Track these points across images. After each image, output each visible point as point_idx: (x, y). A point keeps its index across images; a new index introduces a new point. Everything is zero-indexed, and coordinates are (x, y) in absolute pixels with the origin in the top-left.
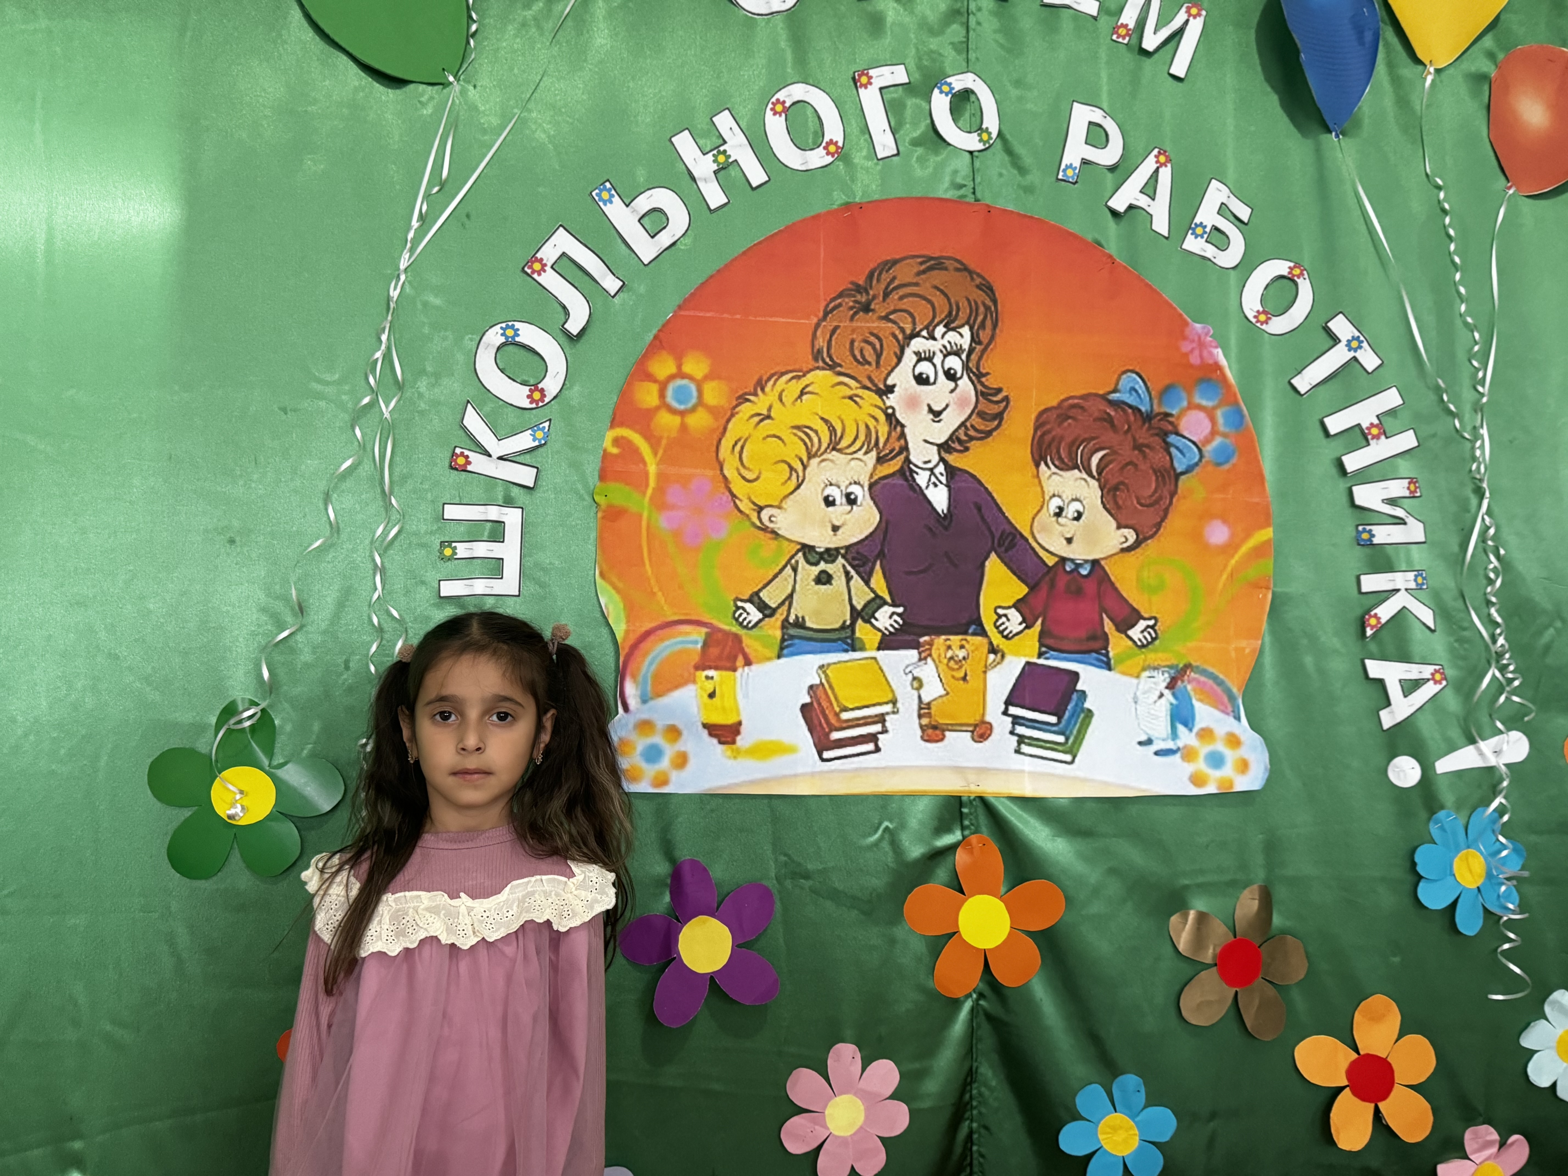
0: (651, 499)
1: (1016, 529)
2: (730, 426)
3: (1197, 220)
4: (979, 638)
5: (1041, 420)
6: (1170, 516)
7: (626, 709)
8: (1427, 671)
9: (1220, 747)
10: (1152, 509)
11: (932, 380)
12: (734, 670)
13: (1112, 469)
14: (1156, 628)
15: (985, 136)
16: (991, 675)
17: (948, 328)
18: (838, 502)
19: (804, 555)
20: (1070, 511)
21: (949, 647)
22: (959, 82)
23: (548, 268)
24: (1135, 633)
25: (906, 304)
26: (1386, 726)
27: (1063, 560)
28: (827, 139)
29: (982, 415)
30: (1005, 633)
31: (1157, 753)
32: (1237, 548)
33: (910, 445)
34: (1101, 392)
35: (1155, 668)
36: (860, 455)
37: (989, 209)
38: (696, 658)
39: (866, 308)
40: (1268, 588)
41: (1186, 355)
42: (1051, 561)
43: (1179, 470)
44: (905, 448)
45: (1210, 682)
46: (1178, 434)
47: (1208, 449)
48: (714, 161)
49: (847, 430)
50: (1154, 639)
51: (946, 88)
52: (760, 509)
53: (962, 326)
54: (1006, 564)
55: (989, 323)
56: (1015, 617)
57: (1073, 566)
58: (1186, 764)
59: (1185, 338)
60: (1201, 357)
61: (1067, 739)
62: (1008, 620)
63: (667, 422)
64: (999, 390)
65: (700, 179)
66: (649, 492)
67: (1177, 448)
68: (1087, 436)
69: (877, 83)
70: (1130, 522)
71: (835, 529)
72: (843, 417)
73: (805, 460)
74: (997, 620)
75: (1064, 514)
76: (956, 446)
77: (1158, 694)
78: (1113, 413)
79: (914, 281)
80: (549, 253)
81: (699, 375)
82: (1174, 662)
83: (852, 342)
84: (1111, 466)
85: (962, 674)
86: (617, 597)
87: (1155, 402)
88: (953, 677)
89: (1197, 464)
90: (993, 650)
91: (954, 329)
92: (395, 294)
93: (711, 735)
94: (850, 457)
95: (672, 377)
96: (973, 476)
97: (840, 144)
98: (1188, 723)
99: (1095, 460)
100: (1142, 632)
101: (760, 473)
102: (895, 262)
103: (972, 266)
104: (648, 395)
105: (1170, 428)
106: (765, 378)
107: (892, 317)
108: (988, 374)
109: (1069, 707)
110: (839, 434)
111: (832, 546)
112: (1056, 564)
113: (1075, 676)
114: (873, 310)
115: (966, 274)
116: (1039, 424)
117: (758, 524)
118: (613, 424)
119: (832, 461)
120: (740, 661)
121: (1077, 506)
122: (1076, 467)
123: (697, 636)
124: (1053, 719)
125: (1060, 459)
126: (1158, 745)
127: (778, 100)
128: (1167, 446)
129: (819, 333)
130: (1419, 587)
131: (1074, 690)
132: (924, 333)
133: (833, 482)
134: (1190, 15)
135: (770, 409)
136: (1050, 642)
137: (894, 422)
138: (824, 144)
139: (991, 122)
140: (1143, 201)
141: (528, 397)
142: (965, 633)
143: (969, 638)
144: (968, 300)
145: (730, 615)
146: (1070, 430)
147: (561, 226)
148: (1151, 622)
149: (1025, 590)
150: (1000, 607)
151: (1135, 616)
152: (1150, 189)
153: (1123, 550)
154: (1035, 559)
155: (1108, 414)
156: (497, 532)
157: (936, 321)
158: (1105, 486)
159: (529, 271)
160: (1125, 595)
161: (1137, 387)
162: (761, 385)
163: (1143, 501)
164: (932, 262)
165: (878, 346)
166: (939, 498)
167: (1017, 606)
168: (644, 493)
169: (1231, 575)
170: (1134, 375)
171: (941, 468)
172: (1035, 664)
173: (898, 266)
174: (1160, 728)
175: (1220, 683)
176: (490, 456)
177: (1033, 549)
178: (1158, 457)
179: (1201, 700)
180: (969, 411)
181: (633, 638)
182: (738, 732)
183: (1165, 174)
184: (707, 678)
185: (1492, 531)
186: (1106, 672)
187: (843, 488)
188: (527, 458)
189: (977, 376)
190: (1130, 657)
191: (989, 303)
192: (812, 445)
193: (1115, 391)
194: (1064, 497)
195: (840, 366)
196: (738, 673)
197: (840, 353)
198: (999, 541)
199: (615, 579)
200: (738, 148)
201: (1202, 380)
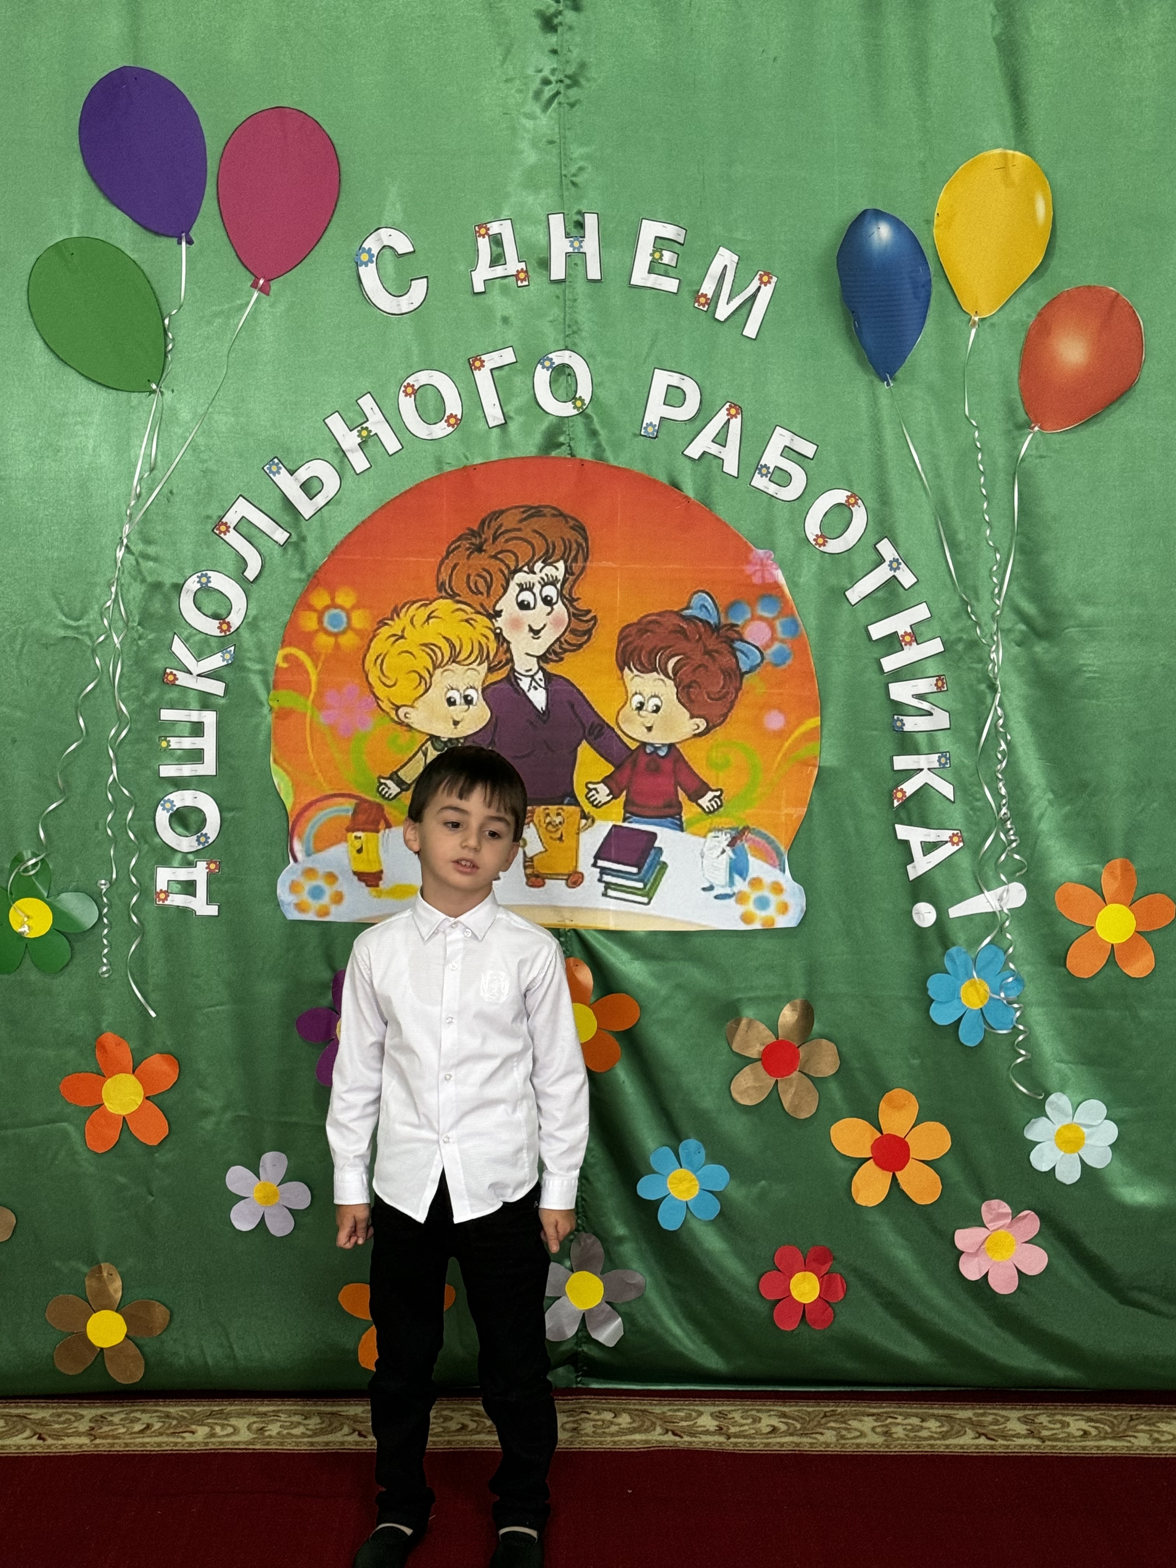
0: (313, 701)
1: (604, 721)
2: (372, 645)
3: (762, 463)
4: (573, 807)
5: (624, 634)
6: (735, 708)
7: (295, 860)
8: (945, 835)
9: (766, 893)
10: (720, 702)
11: (532, 605)
12: (378, 831)
13: (686, 670)
14: (722, 798)
15: (579, 403)
17: (546, 563)
18: (458, 702)
19: (432, 744)
20: (650, 705)
21: (548, 815)
22: (559, 358)
23: (231, 530)
24: (704, 802)
25: (510, 546)
26: (911, 878)
27: (644, 744)
28: (448, 414)
29: (574, 632)
30: (595, 803)
31: (716, 897)
32: (792, 732)
33: (515, 658)
34: (676, 609)
35: (719, 830)
36: (474, 665)
37: (582, 462)
38: (347, 823)
39: (480, 549)
40: (814, 766)
41: (749, 576)
42: (633, 746)
43: (744, 670)
44: (511, 660)
45: (763, 842)
46: (743, 640)
47: (768, 653)
48: (359, 436)
49: (464, 647)
50: (719, 807)
51: (547, 364)
52: (397, 708)
53: (558, 561)
54: (595, 749)
55: (580, 557)
56: (603, 790)
57: (652, 749)
58: (739, 906)
59: (749, 562)
60: (763, 577)
61: (645, 885)
62: (598, 792)
63: (324, 641)
64: (589, 612)
65: (349, 450)
66: (312, 696)
67: (742, 652)
68: (664, 645)
69: (488, 365)
70: (702, 713)
71: (456, 723)
72: (461, 636)
73: (431, 669)
74: (588, 793)
75: (645, 708)
76: (553, 657)
77: (720, 850)
78: (685, 626)
79: (517, 526)
80: (232, 518)
81: (348, 605)
82: (735, 825)
83: (469, 576)
84: (685, 668)
85: (559, 836)
86: (287, 778)
87: (722, 616)
88: (551, 838)
89: (759, 665)
90: (584, 816)
91: (551, 564)
92: (120, 555)
93: (360, 879)
94: (466, 667)
95: (327, 608)
96: (567, 681)
97: (459, 417)
98: (743, 874)
99: (671, 664)
100: (710, 801)
101: (397, 680)
102: (502, 512)
103: (566, 512)
104: (309, 622)
105: (736, 636)
106: (400, 606)
107: (499, 556)
108: (578, 599)
109: (648, 861)
110: (458, 650)
111: (454, 737)
112: (638, 748)
113: (654, 836)
114: (485, 551)
115: (561, 518)
116: (623, 636)
117: (396, 719)
118: (284, 643)
119: (452, 671)
120: (382, 824)
121: (656, 701)
122: (655, 670)
123: (349, 806)
124: (634, 870)
125: (641, 664)
126: (717, 891)
127: (408, 384)
128: (733, 651)
129: (443, 569)
130: (943, 766)
131: (652, 847)
132: (526, 569)
133: (454, 687)
134: (762, 282)
135: (403, 631)
136: (634, 809)
137: (501, 640)
138: (445, 418)
140: (714, 449)
141: (219, 628)
142: (562, 803)
143: (564, 807)
144: (563, 539)
145: (375, 790)
146: (648, 641)
147: (241, 495)
148: (718, 793)
149: (613, 769)
150: (590, 783)
151: (705, 788)
152: (721, 439)
153: (695, 736)
154: (620, 745)
155: (682, 627)
156: (197, 729)
157: (535, 558)
158: (679, 685)
159: (217, 532)
160: (696, 771)
161: (706, 604)
162: (396, 612)
163: (713, 696)
164: (533, 511)
165: (489, 579)
166: (539, 698)
167: (605, 781)
168: (308, 697)
169: (785, 755)
170: (704, 595)
171: (540, 675)
172: (621, 827)
173: (504, 515)
174: (720, 877)
175: (770, 842)
176: (191, 674)
177: (618, 736)
178: (726, 660)
179: (754, 856)
180: (563, 630)
181: (298, 808)
182: (380, 879)
183: (736, 423)
184: (356, 837)
185: (1001, 722)
186: (679, 833)
187: (462, 691)
188: (219, 675)
189: (569, 600)
190: (698, 821)
191: (581, 540)
192: (437, 659)
193: (688, 608)
194: (645, 694)
195: (459, 595)
196: (380, 834)
197: (459, 584)
198: (589, 732)
199: (285, 764)
200: (377, 424)
201: (763, 596)
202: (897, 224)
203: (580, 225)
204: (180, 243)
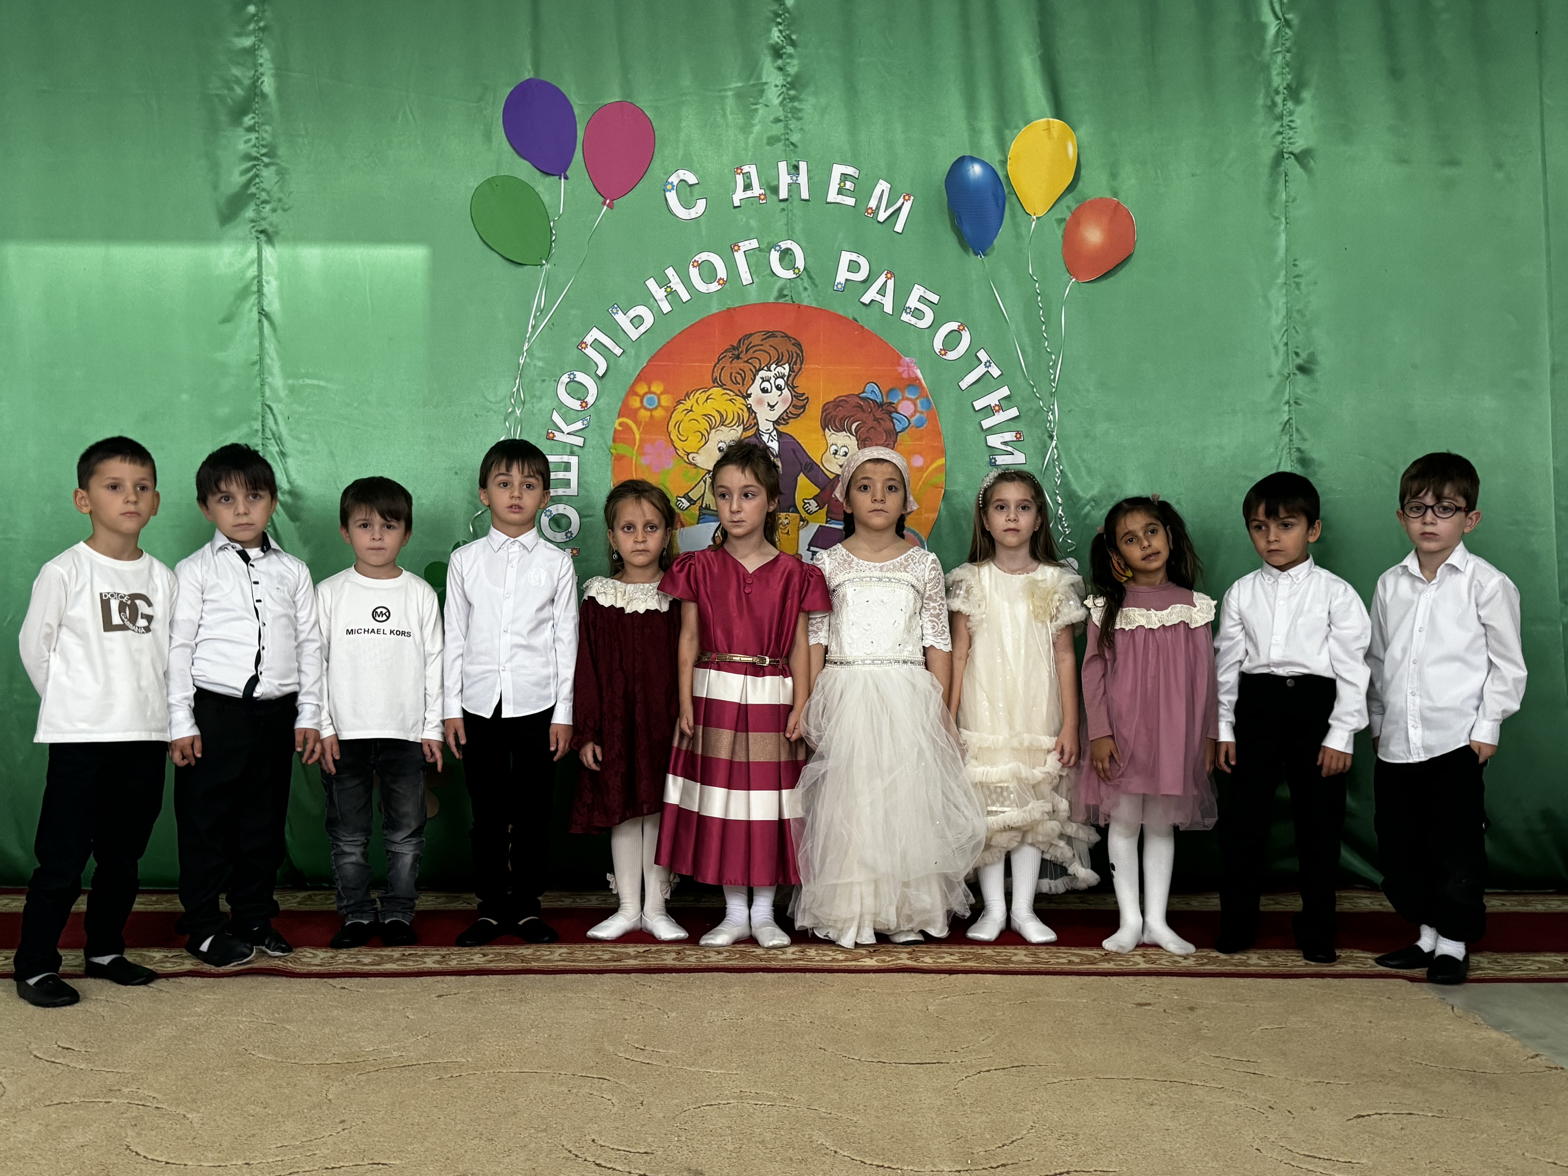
0: (637, 451)
1: (813, 461)
2: (673, 415)
3: (907, 306)
4: (796, 514)
11: (769, 390)
13: (863, 431)
15: (797, 271)
16: (802, 532)
17: (778, 365)
18: (725, 450)
19: (709, 475)
20: (842, 452)
22: (784, 245)
23: (589, 346)
25: (757, 355)
27: (838, 475)
28: (718, 278)
29: (794, 406)
30: (809, 512)
32: (927, 468)
33: (759, 422)
34: (856, 393)
36: (735, 427)
37: (800, 306)
39: (738, 357)
41: (901, 374)
42: (831, 476)
43: (898, 430)
44: (757, 424)
46: (897, 413)
48: (665, 291)
49: (729, 416)
51: (778, 248)
52: (688, 454)
53: (785, 364)
54: (808, 478)
55: (798, 361)
56: (814, 503)
59: (900, 365)
60: (909, 374)
62: (810, 505)
63: (644, 414)
64: (804, 394)
65: (659, 300)
66: (636, 447)
67: (897, 420)
68: (849, 415)
69: (743, 249)
72: (727, 409)
73: (709, 430)
74: (804, 506)
75: (838, 453)
76: (782, 422)
78: (862, 403)
79: (761, 343)
80: (589, 339)
81: (658, 392)
83: (731, 374)
84: (862, 429)
85: (786, 531)
87: (885, 397)
89: (907, 427)
91: (781, 366)
92: (522, 362)
94: (730, 428)
95: (646, 393)
96: (791, 436)
97: (725, 279)
99: (854, 427)
101: (688, 437)
102: (751, 335)
103: (790, 334)
104: (635, 403)
105: (893, 409)
106: (690, 392)
107: (750, 361)
108: (798, 387)
110: (725, 418)
112: (834, 477)
114: (741, 358)
115: (787, 338)
116: (825, 409)
117: (687, 461)
118: (619, 416)
119: (721, 430)
121: (845, 449)
122: (844, 430)
125: (836, 426)
127: (695, 260)
128: (892, 419)
129: (715, 370)
132: (766, 368)
133: (723, 440)
134: (905, 200)
135: (692, 407)
136: (833, 516)
137: (751, 411)
138: (717, 280)
139: (800, 263)
140: (878, 298)
141: (580, 405)
142: (791, 511)
143: (793, 514)
144: (788, 351)
146: (841, 412)
147: (594, 326)
149: (819, 490)
150: (806, 499)
152: (882, 291)
154: (823, 475)
155: (860, 404)
156: (569, 467)
157: (772, 362)
158: (859, 439)
159: (580, 348)
161: (875, 390)
162: (688, 395)
164: (770, 334)
165: (743, 375)
166: (774, 447)
167: (815, 498)
168: (634, 448)
169: (924, 482)
170: (873, 384)
171: (775, 432)
173: (752, 337)
175: (916, 535)
176: (563, 433)
177: (822, 471)
178: (888, 425)
180: (788, 405)
183: (890, 283)
185: (1055, 457)
187: (727, 443)
188: (580, 433)
189: (792, 387)
191: (799, 352)
192: (712, 423)
193: (863, 392)
194: (838, 445)
195: (725, 385)
197: (726, 379)
198: (805, 467)
200: (676, 284)
201: (909, 385)
202: (984, 164)
203: (796, 168)
204: (560, 179)
